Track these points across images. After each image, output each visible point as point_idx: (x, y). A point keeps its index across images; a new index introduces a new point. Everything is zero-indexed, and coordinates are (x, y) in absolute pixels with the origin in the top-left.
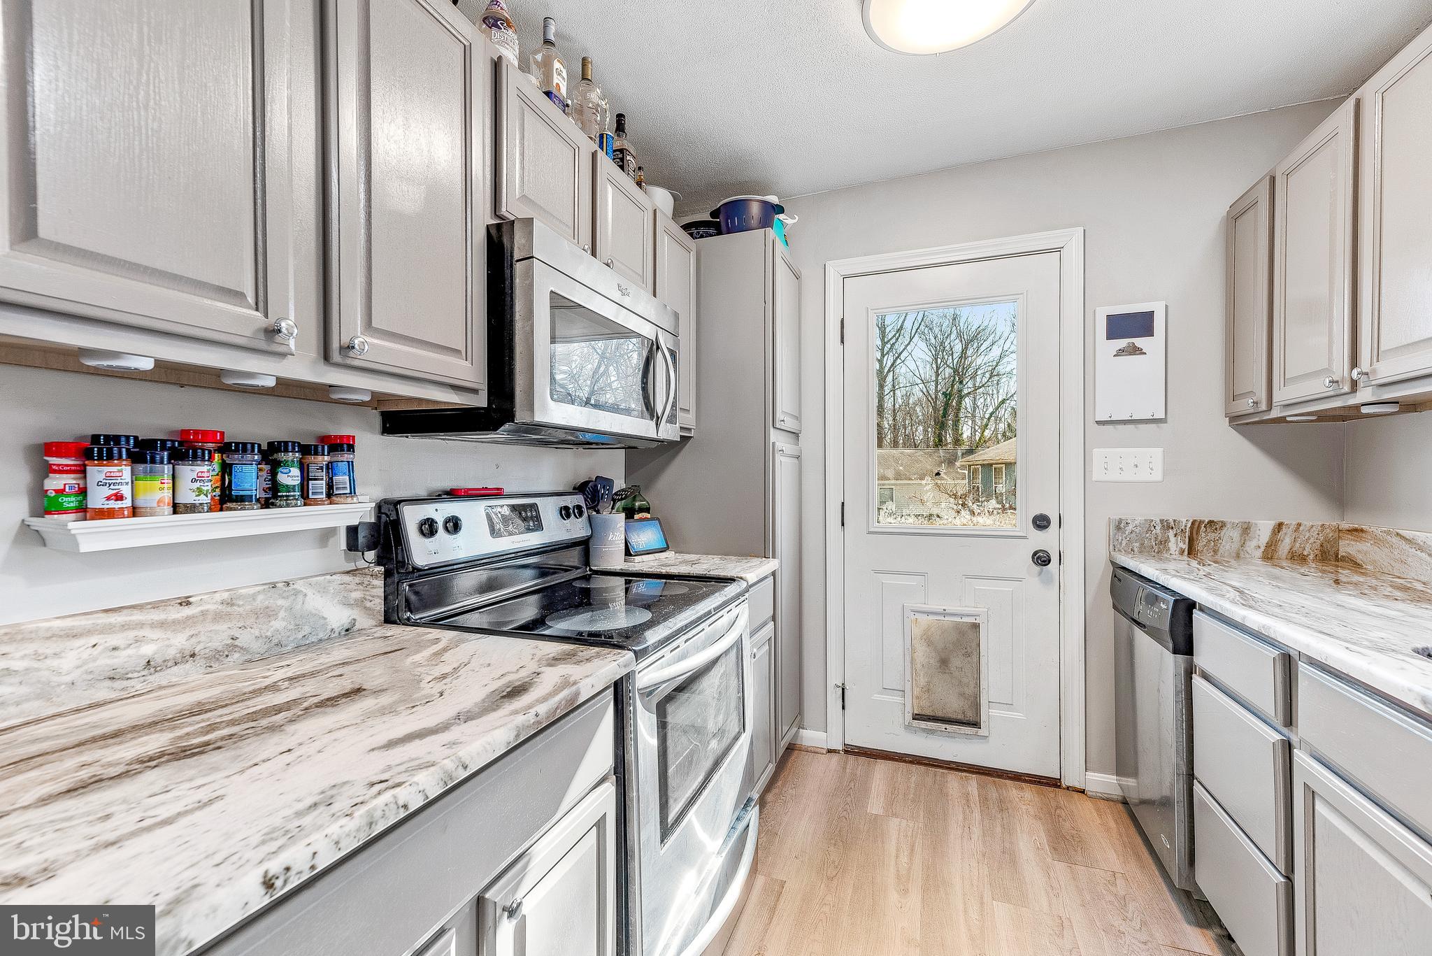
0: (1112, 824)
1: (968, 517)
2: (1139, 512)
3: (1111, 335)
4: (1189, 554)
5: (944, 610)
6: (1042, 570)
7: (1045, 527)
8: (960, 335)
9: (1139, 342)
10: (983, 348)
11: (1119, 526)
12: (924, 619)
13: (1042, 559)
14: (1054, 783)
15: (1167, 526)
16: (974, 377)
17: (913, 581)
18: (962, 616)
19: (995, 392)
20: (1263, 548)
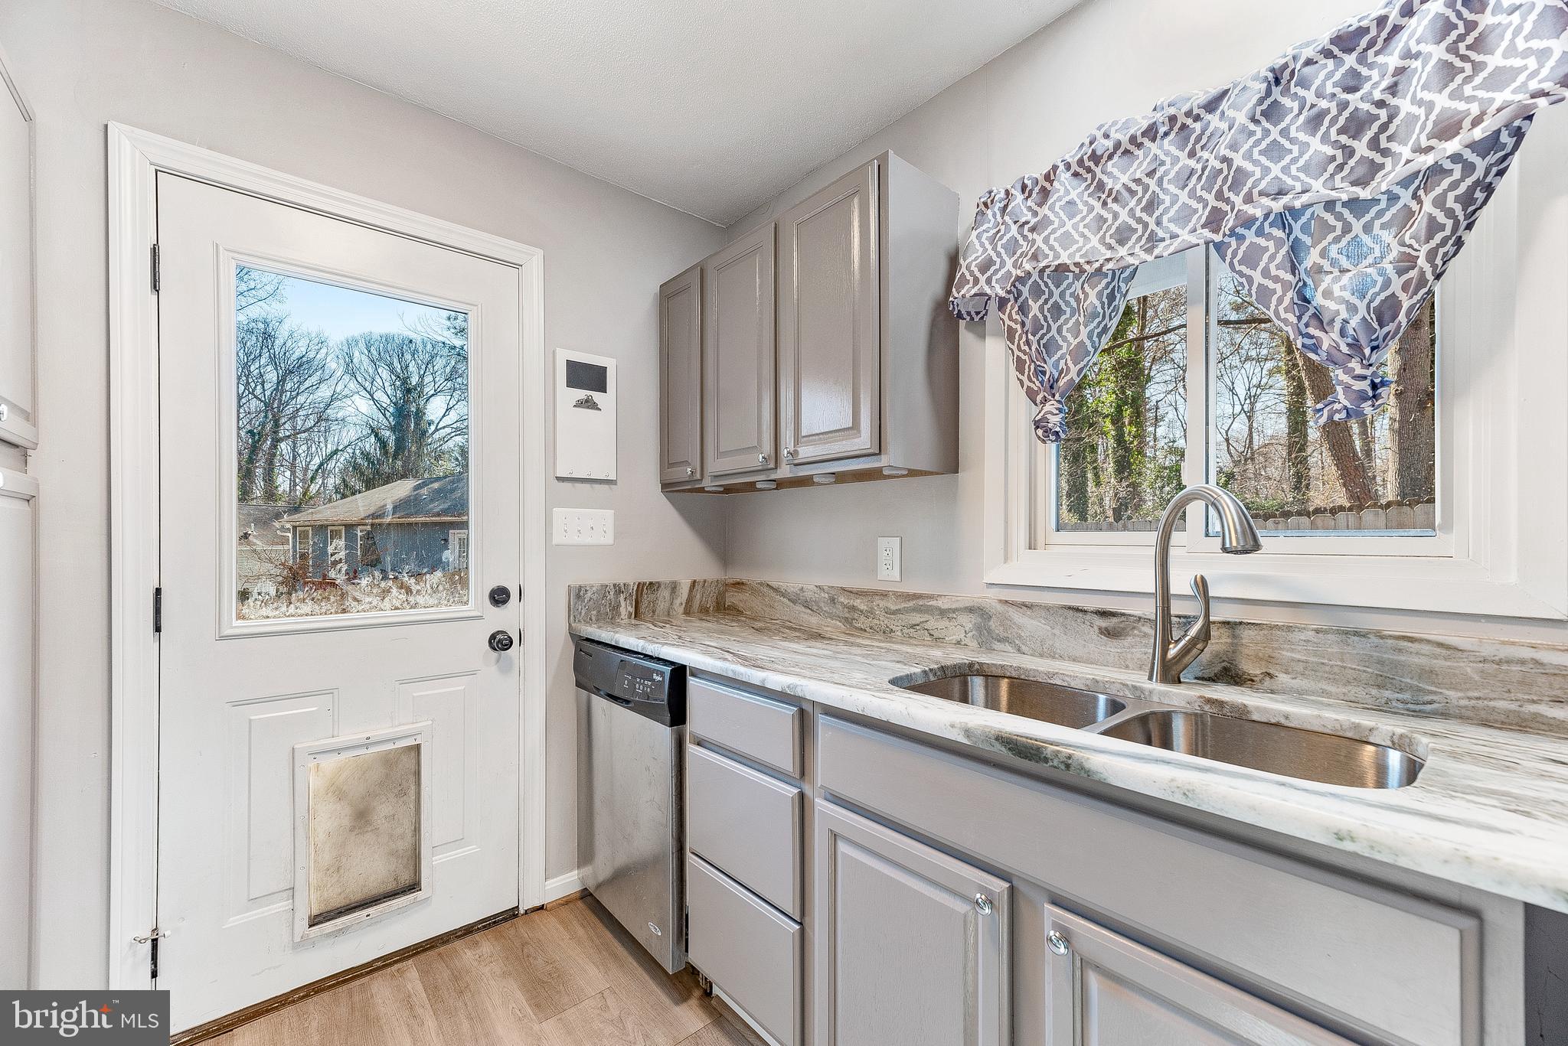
0: (581, 932)
1: (403, 597)
2: (596, 576)
3: (572, 382)
4: (635, 617)
5: (368, 738)
6: (500, 655)
7: (505, 602)
8: (273, 359)
9: (597, 396)
10: (307, 384)
11: (578, 594)
12: (330, 763)
13: (500, 643)
14: (512, 914)
15: (618, 590)
16: (293, 417)
17: (309, 707)
18: (393, 740)
19: (322, 439)
20: (684, 605)
